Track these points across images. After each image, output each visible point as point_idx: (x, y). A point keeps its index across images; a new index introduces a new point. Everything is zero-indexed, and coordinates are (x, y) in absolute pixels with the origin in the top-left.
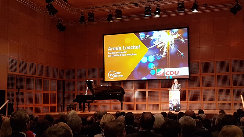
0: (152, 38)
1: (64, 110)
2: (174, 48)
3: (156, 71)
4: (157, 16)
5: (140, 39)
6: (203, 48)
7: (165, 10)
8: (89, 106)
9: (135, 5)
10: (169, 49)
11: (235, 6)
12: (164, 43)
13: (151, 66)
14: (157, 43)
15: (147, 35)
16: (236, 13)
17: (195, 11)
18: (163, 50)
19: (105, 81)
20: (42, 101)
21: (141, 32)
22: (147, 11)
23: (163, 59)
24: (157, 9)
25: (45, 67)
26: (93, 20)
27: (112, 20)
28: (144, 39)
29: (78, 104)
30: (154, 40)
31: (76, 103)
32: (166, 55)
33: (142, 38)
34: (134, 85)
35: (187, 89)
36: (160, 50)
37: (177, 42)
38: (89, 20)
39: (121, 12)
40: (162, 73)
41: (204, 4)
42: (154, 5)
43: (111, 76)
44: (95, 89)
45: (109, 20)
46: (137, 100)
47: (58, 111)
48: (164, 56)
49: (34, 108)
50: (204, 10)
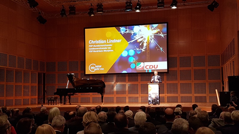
0: (133, 33)
1: (44, 103)
2: (153, 43)
3: (136, 65)
4: (138, 11)
5: (121, 33)
6: (181, 43)
7: (145, 5)
8: (70, 98)
10: (149, 43)
11: (213, 3)
12: (144, 38)
13: (131, 60)
14: (137, 37)
15: (128, 30)
16: (213, 10)
17: (174, 8)
18: (143, 44)
19: (86, 74)
20: (22, 94)
21: (122, 26)
22: (128, 5)
23: (142, 54)
24: (138, 4)
25: (25, 59)
26: (74, 13)
27: (93, 14)
28: (125, 33)
29: (59, 97)
30: (135, 34)
31: (56, 96)
32: (146, 50)
33: (122, 32)
34: (115, 78)
35: (165, 82)
36: (141, 44)
37: (157, 37)
38: (70, 13)
39: (103, 6)
42: (135, 1)
43: (92, 69)
44: (76, 82)
45: (90, 13)
46: (117, 92)
47: (39, 103)
48: (144, 51)
49: (14, 100)
50: (182, 6)
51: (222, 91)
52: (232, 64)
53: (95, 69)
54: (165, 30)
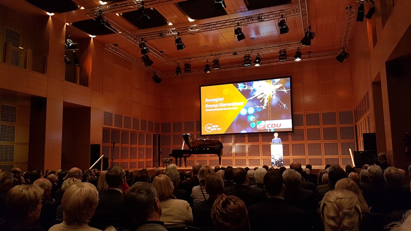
0: (252, 89)
1: (159, 166)
2: (275, 100)
3: (256, 123)
4: (257, 65)
5: (239, 90)
6: (307, 99)
7: (265, 59)
8: (185, 160)
9: (234, 54)
10: (270, 100)
11: (342, 53)
12: (265, 94)
13: (251, 118)
14: (256, 94)
15: (246, 86)
16: (343, 60)
17: (298, 60)
18: (263, 101)
19: (202, 134)
20: (137, 156)
21: (240, 82)
22: (246, 60)
23: (263, 111)
24: (257, 58)
25: (140, 120)
26: (190, 70)
27: (210, 70)
28: (244, 90)
29: (174, 159)
30: (254, 90)
31: (172, 158)
32: (267, 107)
33: (241, 89)
34: (233, 139)
35: (290, 143)
36: (261, 101)
37: (279, 93)
38: (186, 71)
39: (219, 62)
40: (263, 126)
41: (308, 52)
42: (254, 54)
43: (208, 129)
44: (192, 142)
45: (206, 70)
46: (236, 154)
47: (154, 166)
48: (265, 108)
49: (129, 163)
50: (307, 58)
51: (356, 151)
52: (367, 120)
53: (212, 130)
54: (288, 84)
